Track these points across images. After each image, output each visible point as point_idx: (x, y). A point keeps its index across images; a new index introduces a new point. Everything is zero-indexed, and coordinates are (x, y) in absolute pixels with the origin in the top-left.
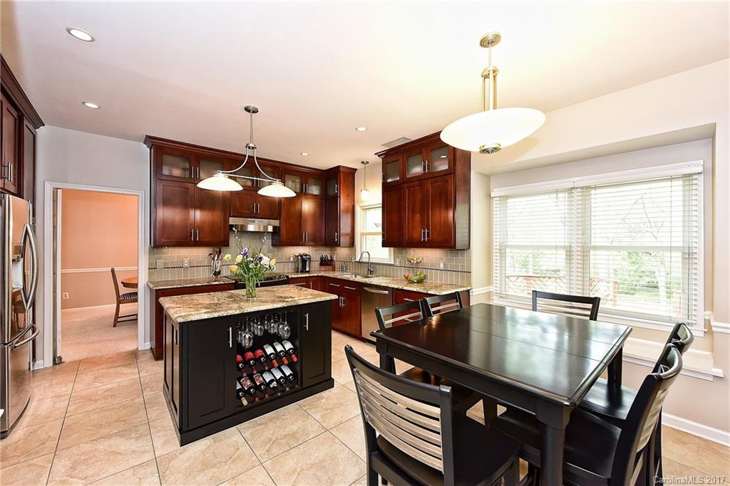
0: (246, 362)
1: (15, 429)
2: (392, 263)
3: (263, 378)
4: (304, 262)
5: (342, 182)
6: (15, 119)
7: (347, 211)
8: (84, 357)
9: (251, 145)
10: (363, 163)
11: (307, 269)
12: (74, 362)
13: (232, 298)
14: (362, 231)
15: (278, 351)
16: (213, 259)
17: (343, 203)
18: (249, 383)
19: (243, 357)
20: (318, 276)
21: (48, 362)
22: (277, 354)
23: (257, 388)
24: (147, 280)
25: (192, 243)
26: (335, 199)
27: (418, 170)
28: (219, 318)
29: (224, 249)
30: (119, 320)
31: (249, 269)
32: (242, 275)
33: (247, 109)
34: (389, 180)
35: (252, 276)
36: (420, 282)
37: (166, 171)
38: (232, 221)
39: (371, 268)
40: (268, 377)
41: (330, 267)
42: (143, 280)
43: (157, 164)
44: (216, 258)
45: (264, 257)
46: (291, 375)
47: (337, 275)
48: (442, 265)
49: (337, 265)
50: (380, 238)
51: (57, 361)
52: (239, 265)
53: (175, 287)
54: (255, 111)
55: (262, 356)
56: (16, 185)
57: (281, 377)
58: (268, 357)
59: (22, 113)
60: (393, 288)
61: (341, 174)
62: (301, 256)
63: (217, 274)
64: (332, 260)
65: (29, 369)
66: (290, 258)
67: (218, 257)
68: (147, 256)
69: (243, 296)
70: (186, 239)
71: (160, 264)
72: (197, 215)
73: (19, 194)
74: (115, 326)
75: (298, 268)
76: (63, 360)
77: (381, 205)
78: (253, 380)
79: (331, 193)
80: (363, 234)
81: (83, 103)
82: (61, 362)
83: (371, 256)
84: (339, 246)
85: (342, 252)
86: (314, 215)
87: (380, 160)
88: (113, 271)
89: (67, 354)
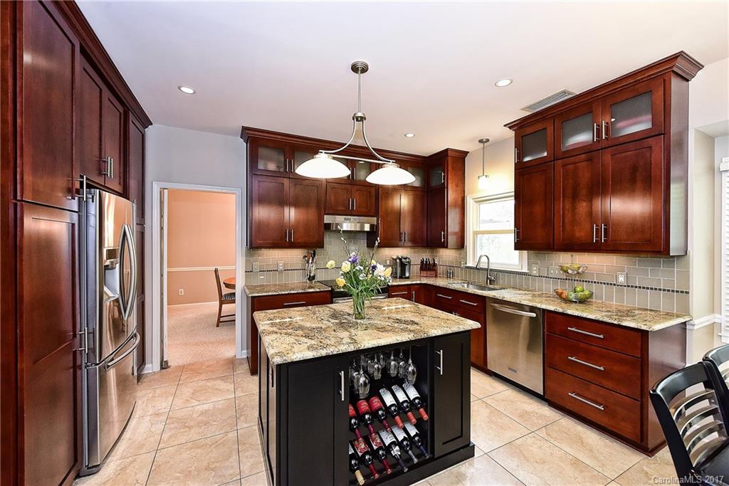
0: (360, 417)
1: (108, 461)
2: (525, 270)
3: (381, 438)
4: (403, 266)
5: (450, 168)
6: (120, 113)
7: (455, 205)
8: (189, 362)
9: (360, 114)
10: (481, 141)
11: (407, 275)
12: (179, 367)
13: (336, 318)
14: (475, 230)
15: (401, 401)
16: (308, 262)
17: (451, 195)
18: (363, 446)
19: (356, 409)
20: (421, 284)
21: (157, 367)
22: (399, 405)
23: (374, 453)
24: (244, 284)
25: (287, 245)
26: (442, 190)
27: (583, 138)
28: (328, 357)
29: (318, 251)
30: (222, 319)
31: (358, 281)
32: (349, 289)
33: (355, 68)
34: (527, 159)
35: (362, 291)
36: (582, 301)
37: (261, 166)
38: (327, 219)
39: (492, 276)
40: (388, 440)
41: (433, 272)
42: (240, 284)
43: (253, 159)
44: (310, 261)
45: (378, 265)
46: (416, 435)
47: (441, 282)
48: (621, 279)
49: (440, 269)
50: (510, 239)
51: (164, 365)
52: (346, 275)
53: (270, 294)
54: (364, 70)
55: (380, 409)
56: (122, 183)
57: (405, 438)
58: (387, 409)
59: (128, 108)
60: (543, 309)
61: (450, 159)
62: (400, 259)
63: (311, 278)
64: (434, 265)
65: (133, 374)
66: (386, 261)
67: (313, 260)
68: (244, 258)
69: (349, 314)
70: (281, 239)
71: (256, 266)
72: (291, 214)
73: (124, 194)
74: (218, 326)
75: (396, 273)
76: (169, 364)
77: (513, 194)
78: (368, 442)
79: (434, 183)
80: (476, 233)
81: (179, 88)
82: (168, 367)
83: (491, 261)
84: (447, 247)
85: (446, 256)
86: (414, 211)
87: (511, 134)
88: (216, 271)
89: (173, 358)
